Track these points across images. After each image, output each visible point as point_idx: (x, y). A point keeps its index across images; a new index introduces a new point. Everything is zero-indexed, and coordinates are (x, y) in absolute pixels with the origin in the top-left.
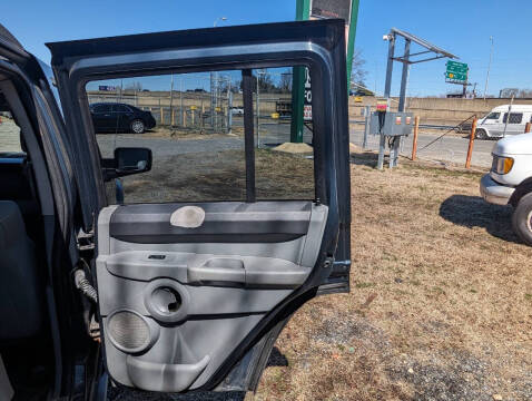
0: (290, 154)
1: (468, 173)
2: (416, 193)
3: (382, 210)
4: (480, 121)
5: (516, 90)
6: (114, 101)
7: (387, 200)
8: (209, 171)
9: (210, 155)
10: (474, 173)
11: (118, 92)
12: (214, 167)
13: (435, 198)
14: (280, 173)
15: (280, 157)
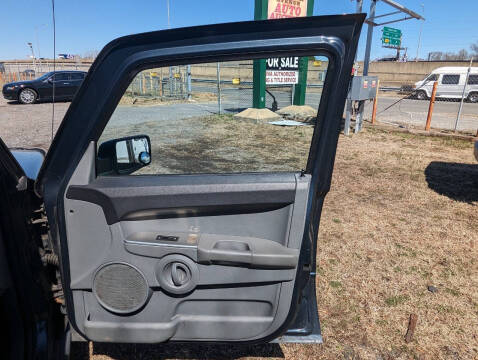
0: (254, 121)
1: (432, 136)
2: (393, 161)
3: (369, 183)
4: (421, 83)
5: (440, 54)
6: (73, 69)
7: (368, 172)
8: (174, 142)
9: (173, 123)
10: (437, 136)
11: (78, 60)
12: (179, 137)
13: (415, 166)
14: (248, 142)
15: (244, 124)
